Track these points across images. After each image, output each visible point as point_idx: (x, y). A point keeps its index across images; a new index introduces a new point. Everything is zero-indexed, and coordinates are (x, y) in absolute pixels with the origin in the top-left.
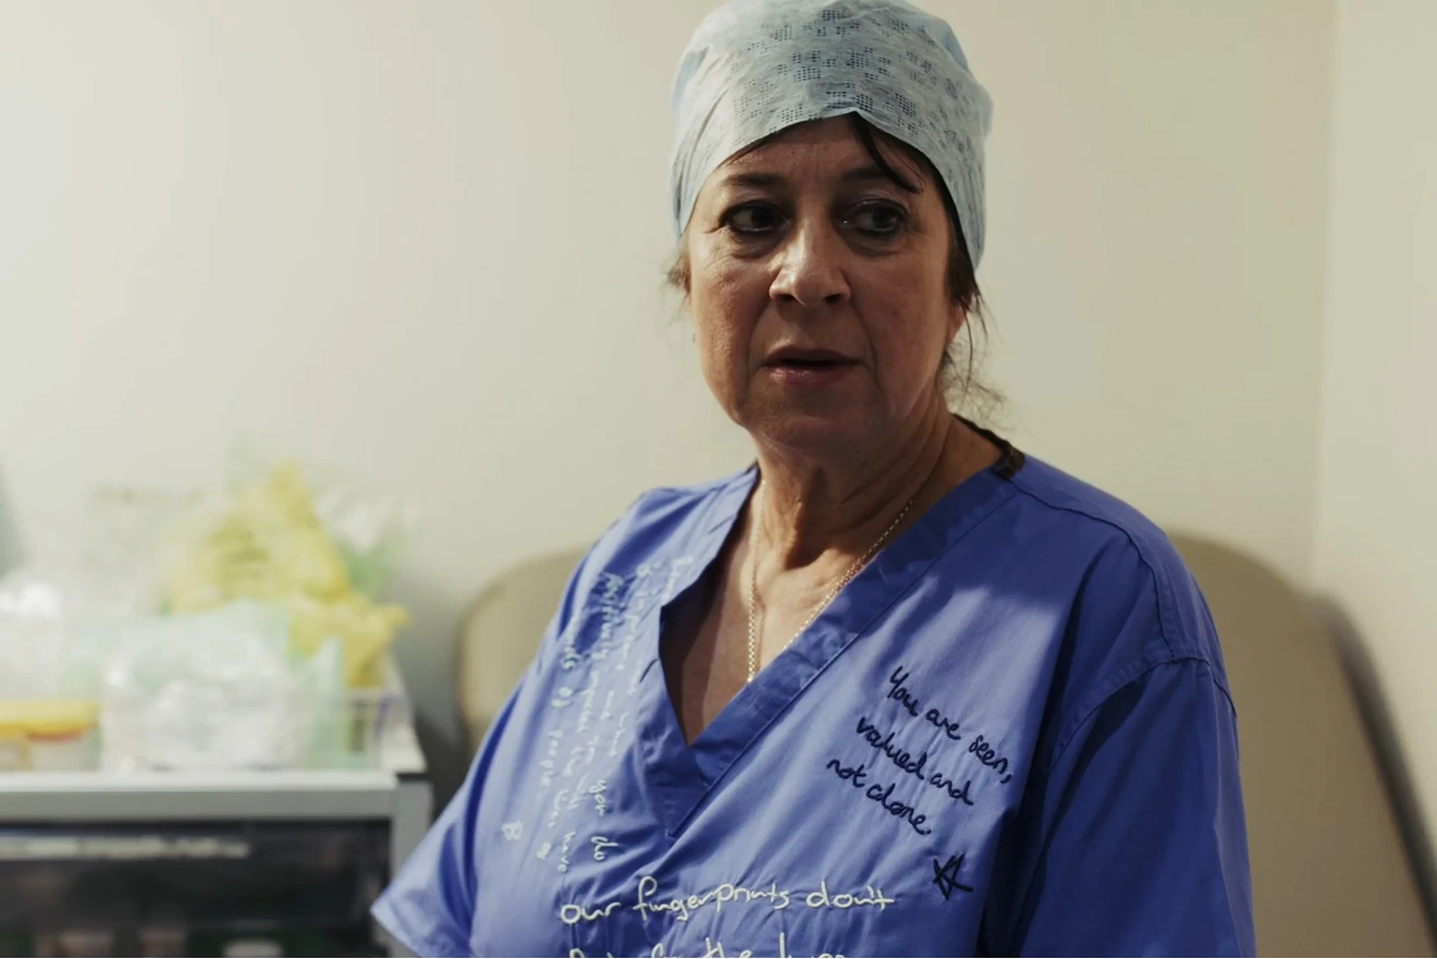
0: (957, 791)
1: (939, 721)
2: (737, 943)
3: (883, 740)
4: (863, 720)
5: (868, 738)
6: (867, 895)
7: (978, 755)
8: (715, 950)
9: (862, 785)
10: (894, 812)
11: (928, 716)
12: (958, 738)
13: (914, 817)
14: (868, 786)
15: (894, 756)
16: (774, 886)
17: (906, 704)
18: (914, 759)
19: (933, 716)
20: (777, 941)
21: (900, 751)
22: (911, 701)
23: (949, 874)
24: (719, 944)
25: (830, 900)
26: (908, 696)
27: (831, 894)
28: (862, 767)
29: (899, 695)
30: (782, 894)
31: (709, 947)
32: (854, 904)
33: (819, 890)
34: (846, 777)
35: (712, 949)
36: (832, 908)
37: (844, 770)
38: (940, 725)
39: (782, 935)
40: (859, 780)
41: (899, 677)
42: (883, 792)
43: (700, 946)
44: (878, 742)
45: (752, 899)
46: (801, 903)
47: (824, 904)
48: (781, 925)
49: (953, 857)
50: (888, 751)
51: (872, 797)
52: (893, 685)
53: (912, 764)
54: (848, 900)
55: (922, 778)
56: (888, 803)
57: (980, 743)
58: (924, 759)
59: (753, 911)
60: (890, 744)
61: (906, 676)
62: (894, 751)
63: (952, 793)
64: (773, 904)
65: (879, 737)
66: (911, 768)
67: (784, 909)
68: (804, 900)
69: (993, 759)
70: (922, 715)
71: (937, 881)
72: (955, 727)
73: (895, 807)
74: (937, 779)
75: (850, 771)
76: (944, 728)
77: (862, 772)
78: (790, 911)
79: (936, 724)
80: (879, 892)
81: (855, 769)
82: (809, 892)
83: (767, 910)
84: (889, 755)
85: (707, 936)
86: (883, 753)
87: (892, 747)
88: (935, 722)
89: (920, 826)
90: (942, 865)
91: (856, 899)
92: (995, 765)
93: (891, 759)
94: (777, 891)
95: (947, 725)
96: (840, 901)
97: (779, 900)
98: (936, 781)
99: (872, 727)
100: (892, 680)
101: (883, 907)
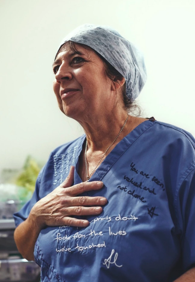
0: (151, 191)
1: (144, 174)
2: (98, 230)
3: (130, 180)
4: (125, 176)
5: (127, 180)
6: (131, 217)
7: (155, 182)
8: (93, 232)
9: (126, 191)
10: (135, 197)
11: (141, 173)
12: (149, 178)
13: (141, 198)
14: (128, 191)
15: (134, 183)
16: (107, 216)
17: (135, 171)
18: (139, 184)
19: (142, 173)
20: (108, 229)
21: (135, 182)
22: (136, 170)
23: (152, 211)
24: (94, 231)
25: (122, 219)
26: (136, 169)
27: (122, 217)
28: (126, 187)
29: (133, 169)
30: (109, 218)
31: (91, 231)
32: (128, 219)
33: (118, 216)
34: (122, 190)
35: (92, 232)
36: (122, 220)
37: (122, 188)
38: (144, 175)
39: (110, 227)
40: (125, 190)
41: (133, 165)
42: (132, 192)
43: (89, 231)
44: (129, 181)
45: (102, 220)
46: (114, 220)
47: (120, 220)
48: (109, 225)
49: (152, 208)
50: (132, 182)
51: (129, 194)
52: (131, 167)
53: (138, 185)
54: (126, 218)
55: (141, 188)
56: (133, 195)
57: (155, 179)
58: (141, 183)
59: (102, 222)
60: (132, 181)
61: (134, 165)
62: (133, 182)
63: (150, 191)
64: (107, 220)
65: (129, 179)
66: (138, 186)
67: (110, 221)
68: (115, 219)
69: (160, 184)
70: (139, 173)
71: (149, 213)
72: (148, 175)
73: (136, 196)
74: (145, 188)
75: (123, 188)
76: (145, 176)
77: (126, 188)
78: (112, 222)
79: (143, 175)
80: (134, 216)
81: (124, 187)
82: (116, 217)
83: (106, 222)
84: (132, 183)
85: (91, 229)
86: (131, 183)
87: (133, 181)
88: (142, 174)
89: (143, 200)
90: (150, 209)
91: (128, 218)
92: (160, 185)
93: (133, 184)
94: (108, 217)
95: (146, 175)
96: (124, 219)
97: (109, 219)
98: (145, 189)
99: (128, 177)
100: (131, 166)
101: (135, 220)
